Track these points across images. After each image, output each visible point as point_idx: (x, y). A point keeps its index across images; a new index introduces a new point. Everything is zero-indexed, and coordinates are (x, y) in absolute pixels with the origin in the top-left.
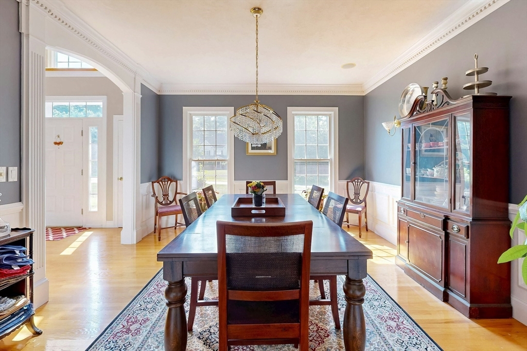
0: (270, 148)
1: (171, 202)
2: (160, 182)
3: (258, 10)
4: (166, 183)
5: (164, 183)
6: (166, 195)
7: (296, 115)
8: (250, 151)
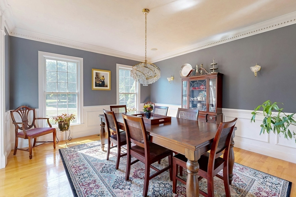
0: (107, 86)
1: (30, 127)
2: (19, 111)
3: (147, 10)
4: (25, 111)
5: (22, 111)
6: (25, 121)
7: (120, 68)
8: (94, 87)
